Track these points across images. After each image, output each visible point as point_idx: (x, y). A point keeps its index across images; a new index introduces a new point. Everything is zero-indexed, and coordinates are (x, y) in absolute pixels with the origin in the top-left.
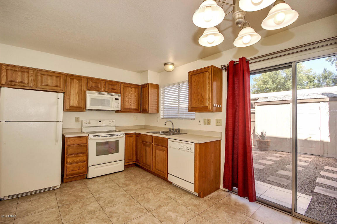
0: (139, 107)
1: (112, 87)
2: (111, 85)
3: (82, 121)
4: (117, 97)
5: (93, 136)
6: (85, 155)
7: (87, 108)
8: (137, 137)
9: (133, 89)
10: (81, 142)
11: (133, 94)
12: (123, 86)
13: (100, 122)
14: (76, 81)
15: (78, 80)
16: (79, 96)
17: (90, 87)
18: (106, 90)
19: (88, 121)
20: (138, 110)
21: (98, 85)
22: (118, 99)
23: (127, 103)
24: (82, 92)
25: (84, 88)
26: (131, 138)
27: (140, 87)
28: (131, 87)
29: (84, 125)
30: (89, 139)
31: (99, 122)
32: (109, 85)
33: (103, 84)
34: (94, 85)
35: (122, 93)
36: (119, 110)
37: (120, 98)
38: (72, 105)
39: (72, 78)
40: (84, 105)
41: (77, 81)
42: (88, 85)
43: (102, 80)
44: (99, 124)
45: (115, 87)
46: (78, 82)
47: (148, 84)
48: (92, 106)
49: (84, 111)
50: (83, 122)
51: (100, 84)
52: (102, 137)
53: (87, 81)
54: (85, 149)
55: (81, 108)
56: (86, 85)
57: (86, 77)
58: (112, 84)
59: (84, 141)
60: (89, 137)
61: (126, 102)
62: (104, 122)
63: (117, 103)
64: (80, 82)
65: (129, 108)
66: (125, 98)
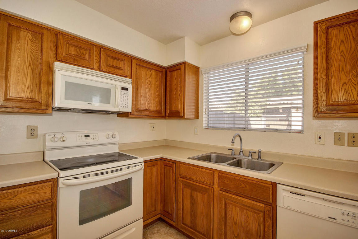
0: (163, 107)
1: (115, 63)
2: (113, 58)
3: (44, 135)
4: (125, 85)
5: (70, 178)
6: (50, 230)
7: (57, 104)
8: (165, 165)
9: (153, 72)
10: (35, 197)
11: (153, 83)
12: (137, 64)
13: (88, 136)
14: (26, 34)
15: (32, 35)
16: (32, 74)
17: (64, 54)
18: (103, 68)
19: (59, 136)
20: (162, 113)
21: (83, 54)
22: (126, 89)
23: (142, 99)
24: (41, 64)
25: (48, 55)
26: (154, 169)
27: (164, 70)
28: (149, 68)
29: (49, 144)
30: (61, 185)
31: (86, 136)
32: (108, 58)
33: (95, 54)
34: (73, 51)
35: (134, 77)
36: (128, 113)
37: (130, 87)
39: (16, 24)
40: (47, 98)
41: (30, 35)
42: (59, 50)
43: (93, 45)
44: (84, 141)
45: (120, 64)
46: (31, 38)
47: (184, 63)
48: (67, 101)
49: (48, 111)
50: (48, 137)
51: (88, 52)
52: (95, 175)
53: (55, 41)
54: (48, 215)
55: (40, 103)
56: (54, 49)
58: (114, 55)
59: (46, 193)
60: (61, 180)
61: (141, 96)
62: (97, 137)
63: (125, 97)
64: (36, 39)
65: (146, 108)
66: (140, 88)
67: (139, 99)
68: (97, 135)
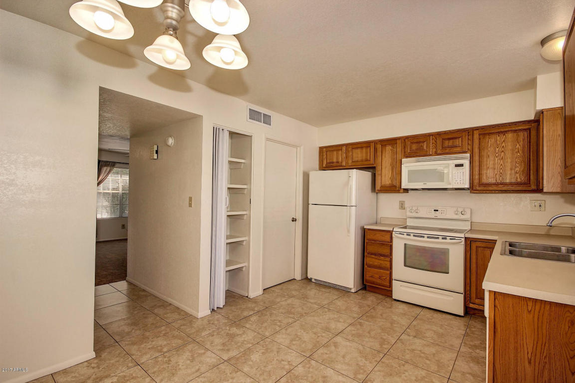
0: (532, 178)
1: (451, 143)
2: (449, 139)
4: (460, 162)
7: (403, 187)
9: (510, 135)
11: (510, 147)
12: (480, 135)
13: (437, 211)
14: (389, 148)
15: (391, 146)
16: (392, 169)
17: (409, 151)
18: (439, 151)
21: (422, 146)
22: (462, 165)
23: (489, 171)
24: (396, 162)
25: (399, 156)
28: (501, 132)
29: (408, 214)
31: (435, 210)
32: (444, 141)
33: (432, 141)
34: (414, 147)
35: (475, 150)
37: (466, 163)
38: (383, 183)
40: (399, 183)
42: (406, 150)
43: (429, 135)
44: (433, 215)
45: (458, 142)
46: (391, 148)
48: (410, 184)
50: (408, 209)
51: (425, 143)
53: (404, 145)
55: (396, 187)
56: (403, 150)
57: (403, 137)
58: (450, 136)
60: (394, 233)
61: (488, 168)
62: (445, 212)
63: (459, 174)
64: (394, 148)
65: (496, 181)
66: (485, 159)
67: (485, 172)
68: (445, 210)
